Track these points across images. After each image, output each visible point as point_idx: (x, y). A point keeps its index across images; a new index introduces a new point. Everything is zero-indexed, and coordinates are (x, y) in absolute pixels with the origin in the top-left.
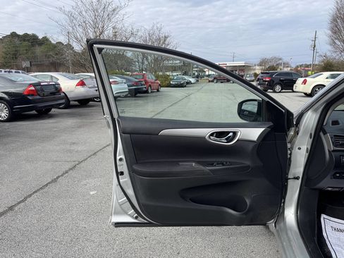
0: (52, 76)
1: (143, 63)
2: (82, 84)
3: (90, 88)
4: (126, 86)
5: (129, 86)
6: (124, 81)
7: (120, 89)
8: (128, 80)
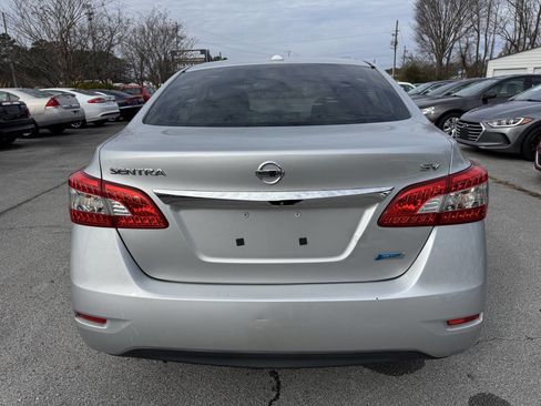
0: (8, 94)
1: (142, 69)
2: (54, 103)
3: (66, 108)
4: (116, 105)
5: (120, 105)
6: (113, 98)
7: (107, 109)
8: (118, 97)
